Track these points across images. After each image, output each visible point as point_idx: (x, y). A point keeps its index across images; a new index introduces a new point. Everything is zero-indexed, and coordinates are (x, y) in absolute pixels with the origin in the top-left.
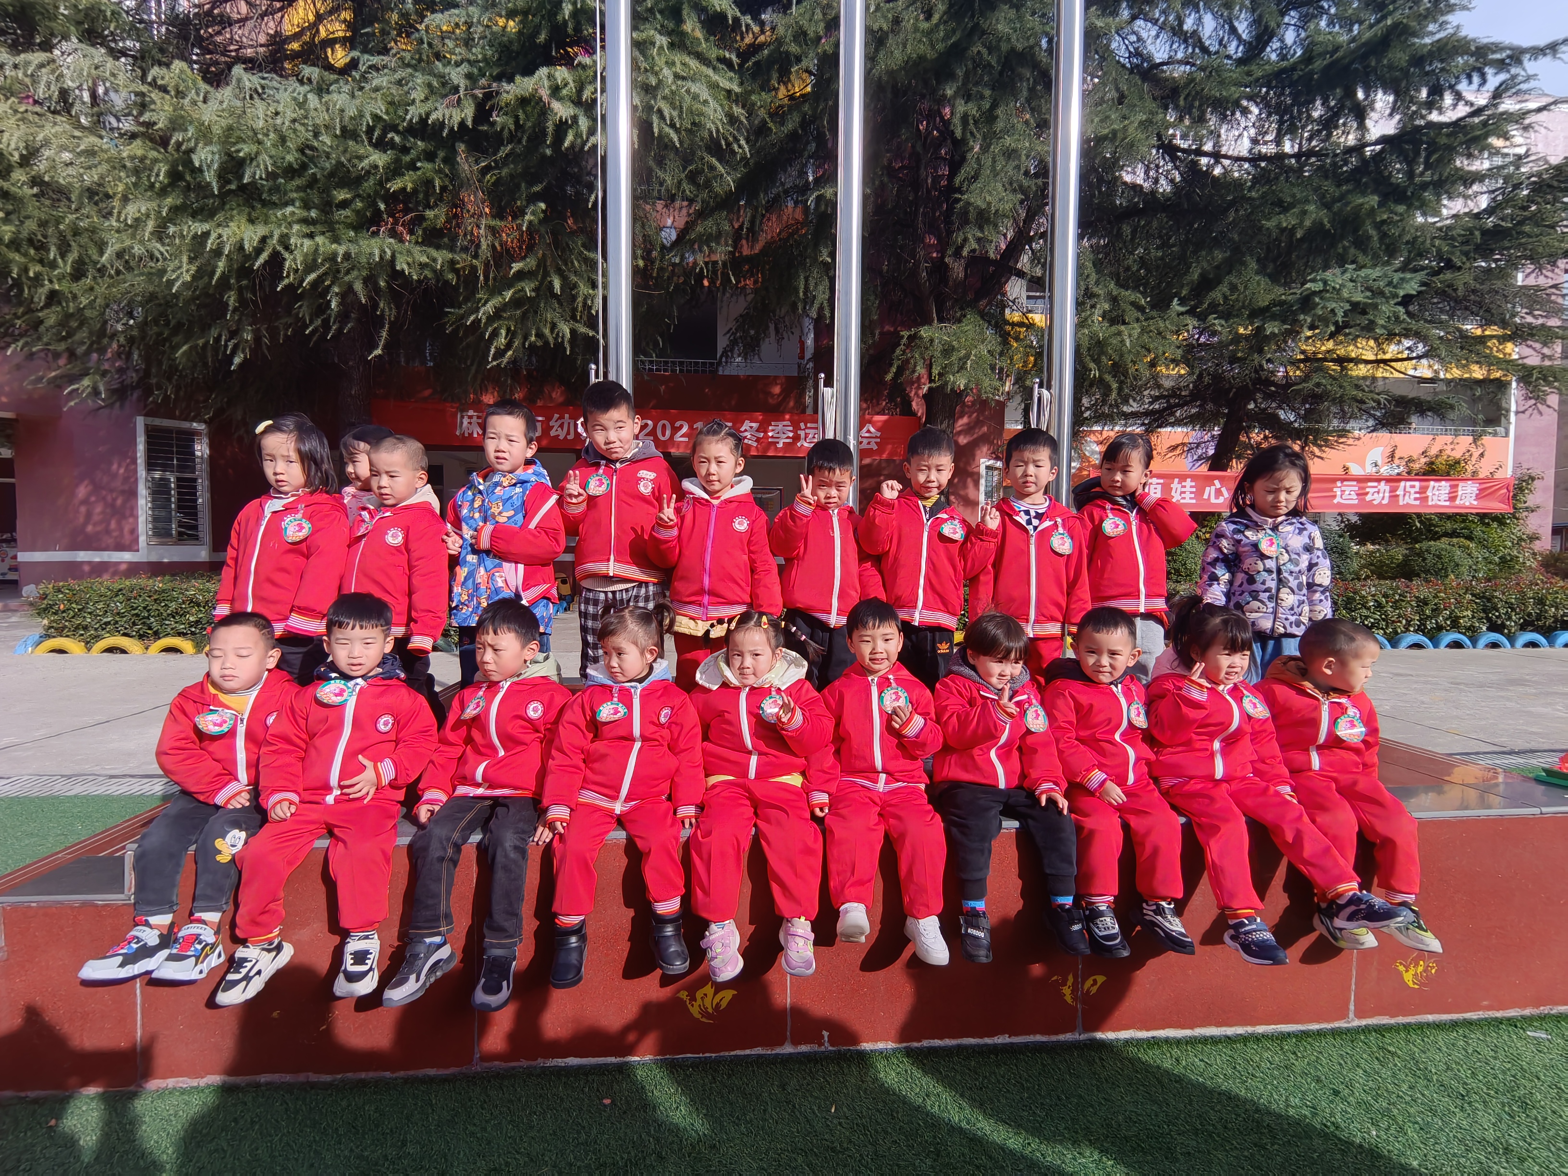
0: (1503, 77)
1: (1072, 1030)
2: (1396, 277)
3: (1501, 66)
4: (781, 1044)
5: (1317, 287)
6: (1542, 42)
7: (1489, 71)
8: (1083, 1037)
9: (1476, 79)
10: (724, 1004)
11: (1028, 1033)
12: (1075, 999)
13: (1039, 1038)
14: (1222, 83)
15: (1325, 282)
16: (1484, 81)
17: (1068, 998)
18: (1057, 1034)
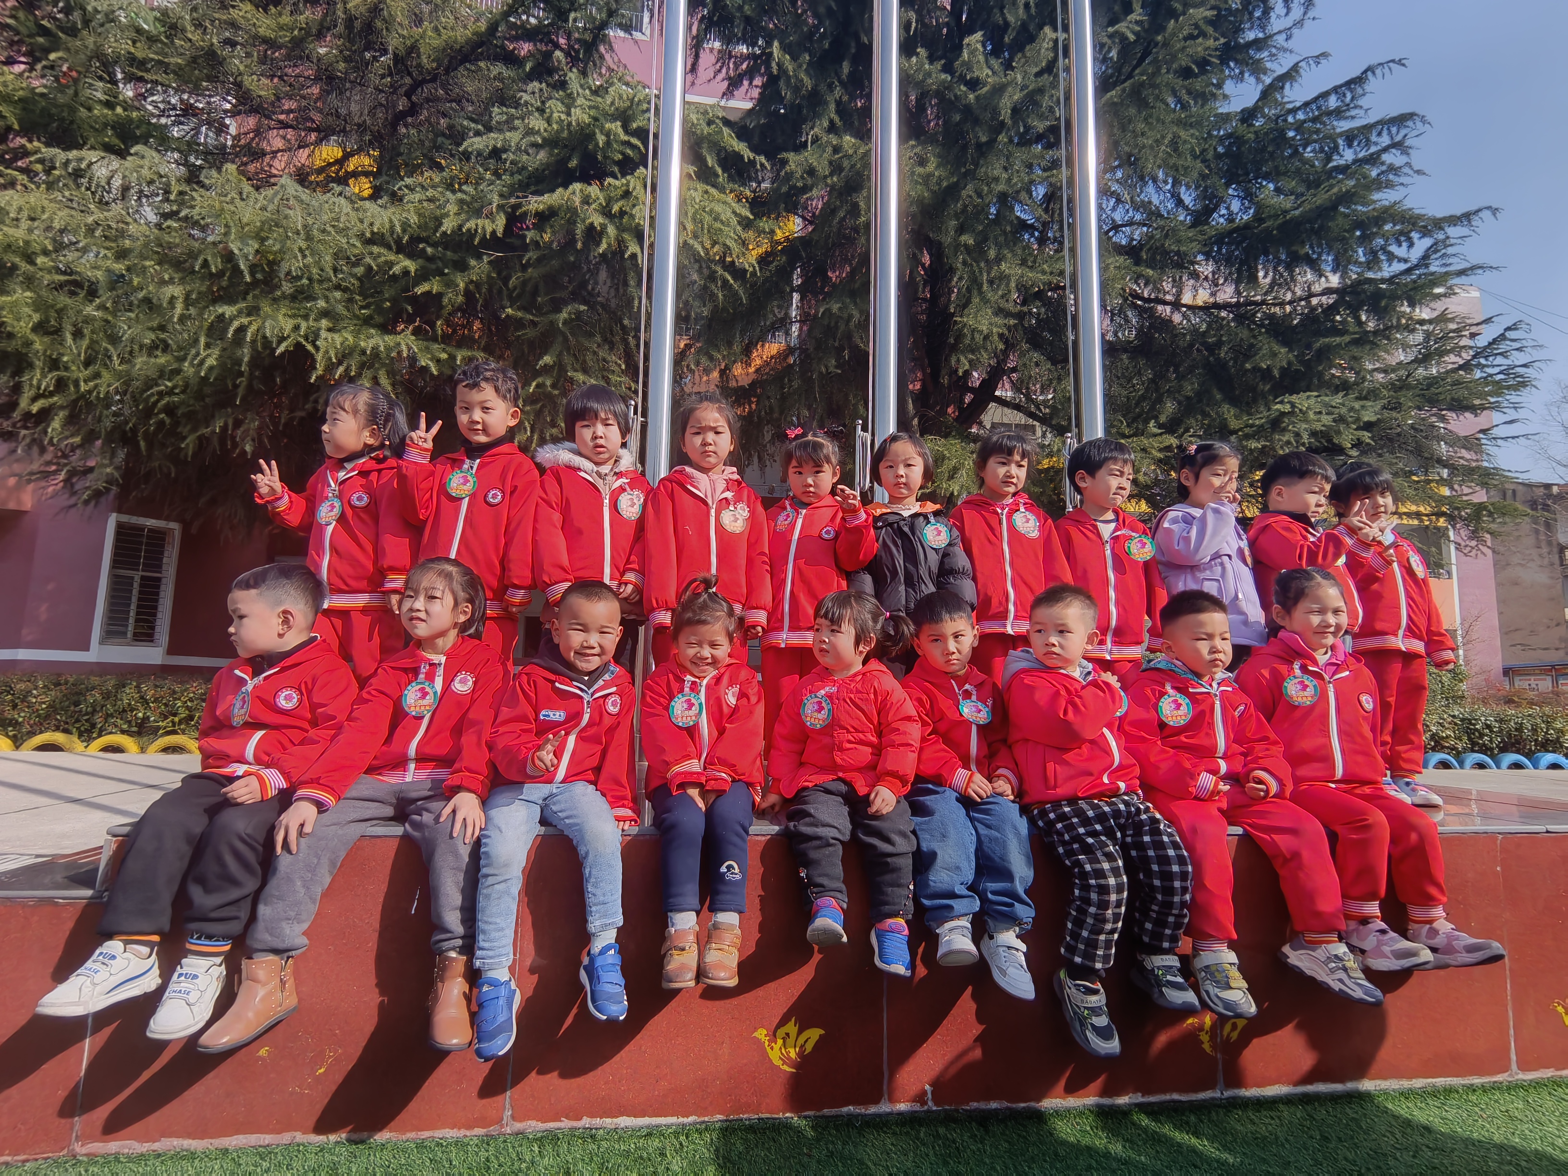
0: (1427, 242)
1: (1212, 1087)
2: (1357, 405)
3: (1425, 232)
4: (877, 1101)
5: (1287, 408)
6: (1458, 213)
7: (1415, 235)
8: (1227, 1094)
9: (1405, 244)
10: (809, 1047)
11: (1164, 1091)
13: (1176, 1096)
14: (1179, 241)
15: (1293, 405)
16: (1411, 245)
17: (1206, 1047)
18: (1196, 1091)
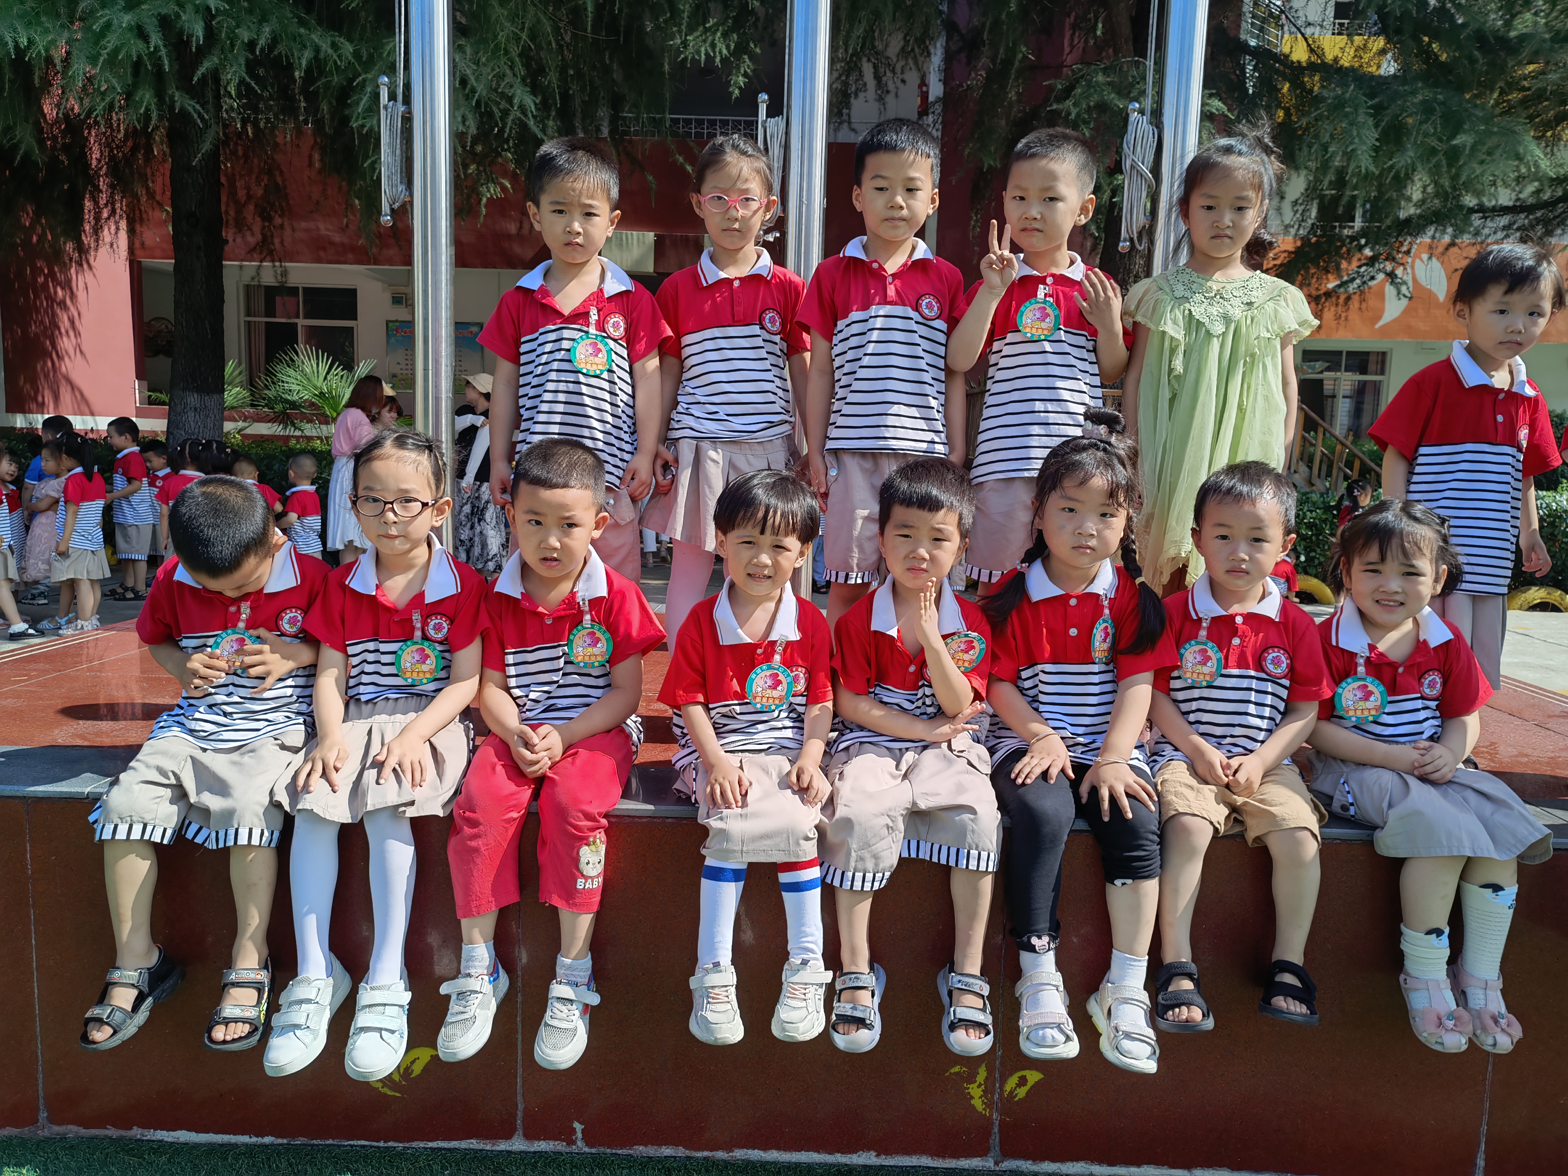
1: (982, 1155)
4: (508, 1135)
8: (1000, 1166)
10: (417, 1069)
12: (989, 1105)
13: (926, 1161)
